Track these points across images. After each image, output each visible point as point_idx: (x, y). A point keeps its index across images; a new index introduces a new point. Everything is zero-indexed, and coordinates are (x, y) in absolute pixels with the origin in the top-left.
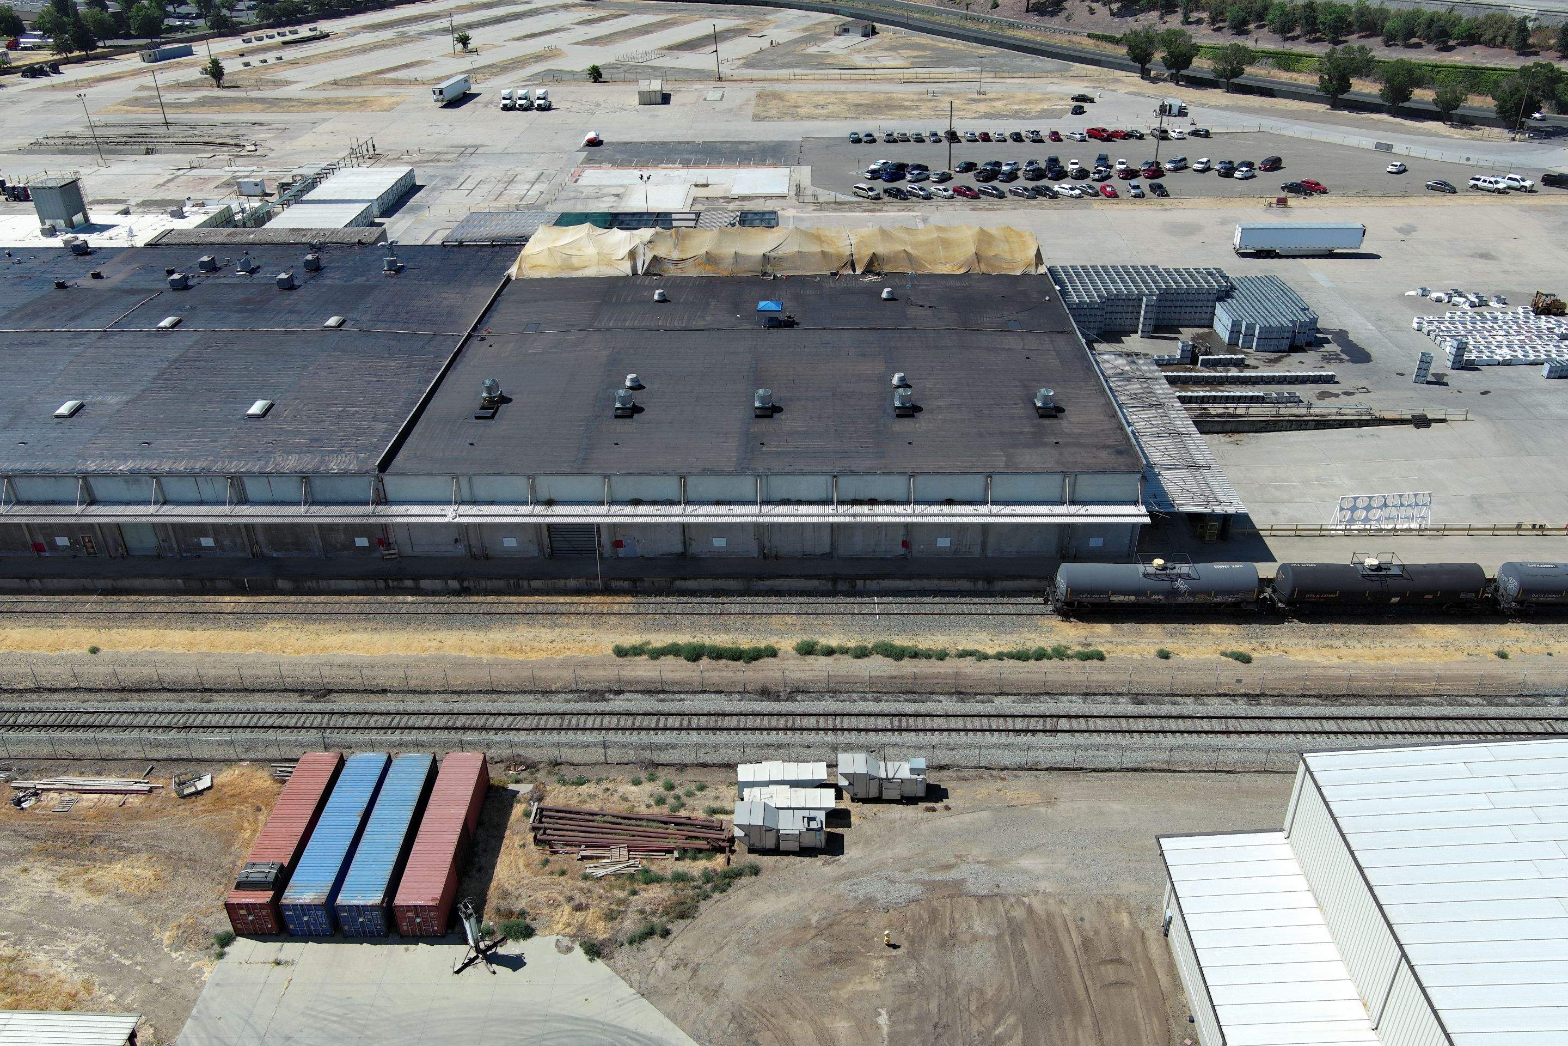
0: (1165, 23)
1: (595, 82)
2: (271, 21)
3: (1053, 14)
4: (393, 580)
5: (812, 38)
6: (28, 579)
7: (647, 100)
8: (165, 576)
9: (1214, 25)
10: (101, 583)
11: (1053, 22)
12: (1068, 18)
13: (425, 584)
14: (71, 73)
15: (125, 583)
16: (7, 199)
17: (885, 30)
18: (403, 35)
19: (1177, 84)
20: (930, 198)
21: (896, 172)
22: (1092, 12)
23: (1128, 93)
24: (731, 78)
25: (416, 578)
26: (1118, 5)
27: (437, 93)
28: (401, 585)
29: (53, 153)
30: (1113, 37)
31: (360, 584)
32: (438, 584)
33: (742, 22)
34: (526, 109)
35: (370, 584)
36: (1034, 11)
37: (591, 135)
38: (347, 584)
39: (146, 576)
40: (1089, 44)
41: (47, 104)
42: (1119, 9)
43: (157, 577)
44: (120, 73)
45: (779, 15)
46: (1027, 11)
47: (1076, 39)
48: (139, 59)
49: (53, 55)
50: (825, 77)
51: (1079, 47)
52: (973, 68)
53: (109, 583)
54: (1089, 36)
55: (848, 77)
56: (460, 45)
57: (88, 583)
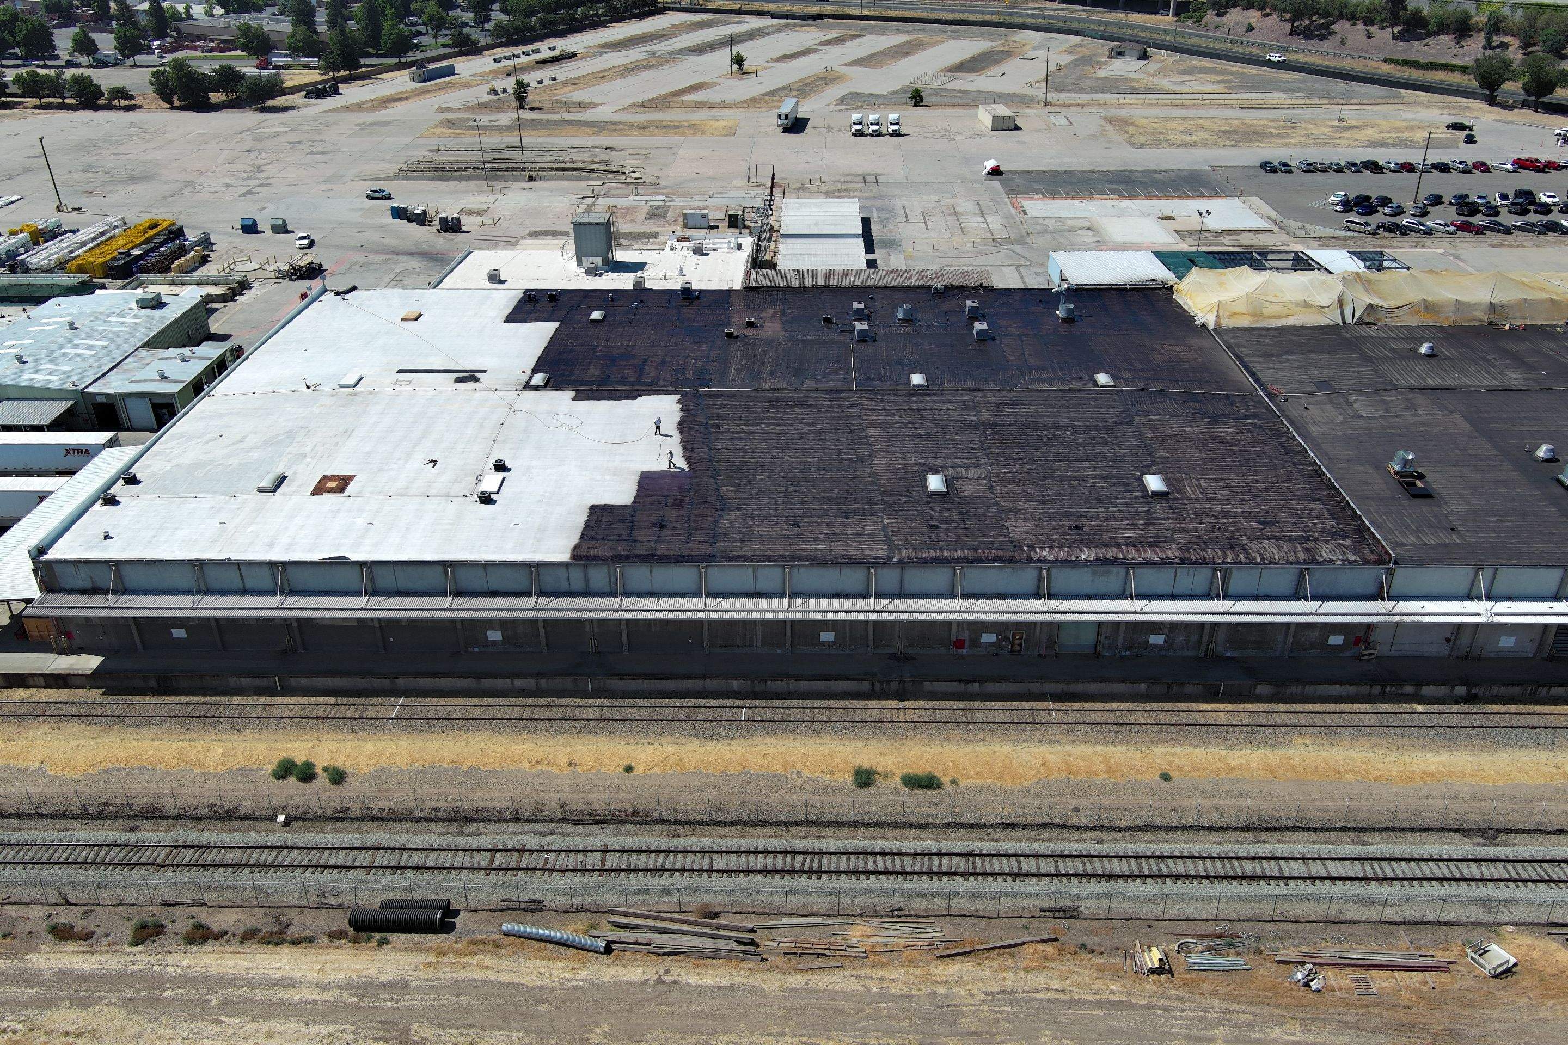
0: (1462, 47)
1: (915, 105)
2: (504, 39)
3: (1322, 38)
4: (1392, 685)
5: (1084, 61)
6: (967, 682)
7: (1001, 126)
8: (1125, 679)
9: (1526, 49)
10: (1049, 687)
11: (1326, 45)
12: (1343, 42)
13: (1427, 690)
14: (352, 93)
15: (1079, 687)
16: (438, 230)
17: (1157, 54)
18: (651, 54)
19: (1536, 111)
20: (1431, 234)
21: (1364, 205)
22: (1369, 35)
23: (1494, 120)
24: (1058, 103)
25: (1419, 684)
26: (1400, 28)
27: (783, 117)
28: (1400, 691)
29: (430, 179)
30: (1418, 62)
31: (1353, 690)
32: (1443, 690)
33: (994, 44)
34: (877, 134)
35: (1364, 689)
36: (1299, 34)
37: (990, 164)
38: (1338, 690)
39: (1103, 679)
40: (1388, 69)
41: (363, 127)
42: (1400, 32)
43: (1119, 680)
44: (399, 93)
45: (1021, 35)
46: (1291, 35)
47: (1372, 64)
48: (407, 78)
49: (322, 75)
50: (1155, 102)
51: (1377, 71)
52: (1298, 94)
53: (1059, 688)
54: (1386, 60)
55: (1179, 102)
56: (735, 67)
57: (1035, 687)
